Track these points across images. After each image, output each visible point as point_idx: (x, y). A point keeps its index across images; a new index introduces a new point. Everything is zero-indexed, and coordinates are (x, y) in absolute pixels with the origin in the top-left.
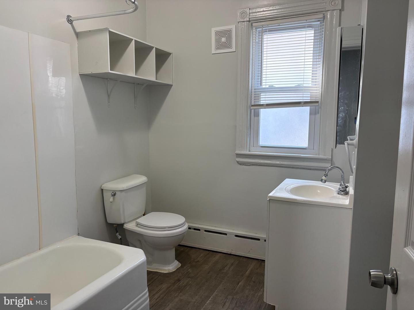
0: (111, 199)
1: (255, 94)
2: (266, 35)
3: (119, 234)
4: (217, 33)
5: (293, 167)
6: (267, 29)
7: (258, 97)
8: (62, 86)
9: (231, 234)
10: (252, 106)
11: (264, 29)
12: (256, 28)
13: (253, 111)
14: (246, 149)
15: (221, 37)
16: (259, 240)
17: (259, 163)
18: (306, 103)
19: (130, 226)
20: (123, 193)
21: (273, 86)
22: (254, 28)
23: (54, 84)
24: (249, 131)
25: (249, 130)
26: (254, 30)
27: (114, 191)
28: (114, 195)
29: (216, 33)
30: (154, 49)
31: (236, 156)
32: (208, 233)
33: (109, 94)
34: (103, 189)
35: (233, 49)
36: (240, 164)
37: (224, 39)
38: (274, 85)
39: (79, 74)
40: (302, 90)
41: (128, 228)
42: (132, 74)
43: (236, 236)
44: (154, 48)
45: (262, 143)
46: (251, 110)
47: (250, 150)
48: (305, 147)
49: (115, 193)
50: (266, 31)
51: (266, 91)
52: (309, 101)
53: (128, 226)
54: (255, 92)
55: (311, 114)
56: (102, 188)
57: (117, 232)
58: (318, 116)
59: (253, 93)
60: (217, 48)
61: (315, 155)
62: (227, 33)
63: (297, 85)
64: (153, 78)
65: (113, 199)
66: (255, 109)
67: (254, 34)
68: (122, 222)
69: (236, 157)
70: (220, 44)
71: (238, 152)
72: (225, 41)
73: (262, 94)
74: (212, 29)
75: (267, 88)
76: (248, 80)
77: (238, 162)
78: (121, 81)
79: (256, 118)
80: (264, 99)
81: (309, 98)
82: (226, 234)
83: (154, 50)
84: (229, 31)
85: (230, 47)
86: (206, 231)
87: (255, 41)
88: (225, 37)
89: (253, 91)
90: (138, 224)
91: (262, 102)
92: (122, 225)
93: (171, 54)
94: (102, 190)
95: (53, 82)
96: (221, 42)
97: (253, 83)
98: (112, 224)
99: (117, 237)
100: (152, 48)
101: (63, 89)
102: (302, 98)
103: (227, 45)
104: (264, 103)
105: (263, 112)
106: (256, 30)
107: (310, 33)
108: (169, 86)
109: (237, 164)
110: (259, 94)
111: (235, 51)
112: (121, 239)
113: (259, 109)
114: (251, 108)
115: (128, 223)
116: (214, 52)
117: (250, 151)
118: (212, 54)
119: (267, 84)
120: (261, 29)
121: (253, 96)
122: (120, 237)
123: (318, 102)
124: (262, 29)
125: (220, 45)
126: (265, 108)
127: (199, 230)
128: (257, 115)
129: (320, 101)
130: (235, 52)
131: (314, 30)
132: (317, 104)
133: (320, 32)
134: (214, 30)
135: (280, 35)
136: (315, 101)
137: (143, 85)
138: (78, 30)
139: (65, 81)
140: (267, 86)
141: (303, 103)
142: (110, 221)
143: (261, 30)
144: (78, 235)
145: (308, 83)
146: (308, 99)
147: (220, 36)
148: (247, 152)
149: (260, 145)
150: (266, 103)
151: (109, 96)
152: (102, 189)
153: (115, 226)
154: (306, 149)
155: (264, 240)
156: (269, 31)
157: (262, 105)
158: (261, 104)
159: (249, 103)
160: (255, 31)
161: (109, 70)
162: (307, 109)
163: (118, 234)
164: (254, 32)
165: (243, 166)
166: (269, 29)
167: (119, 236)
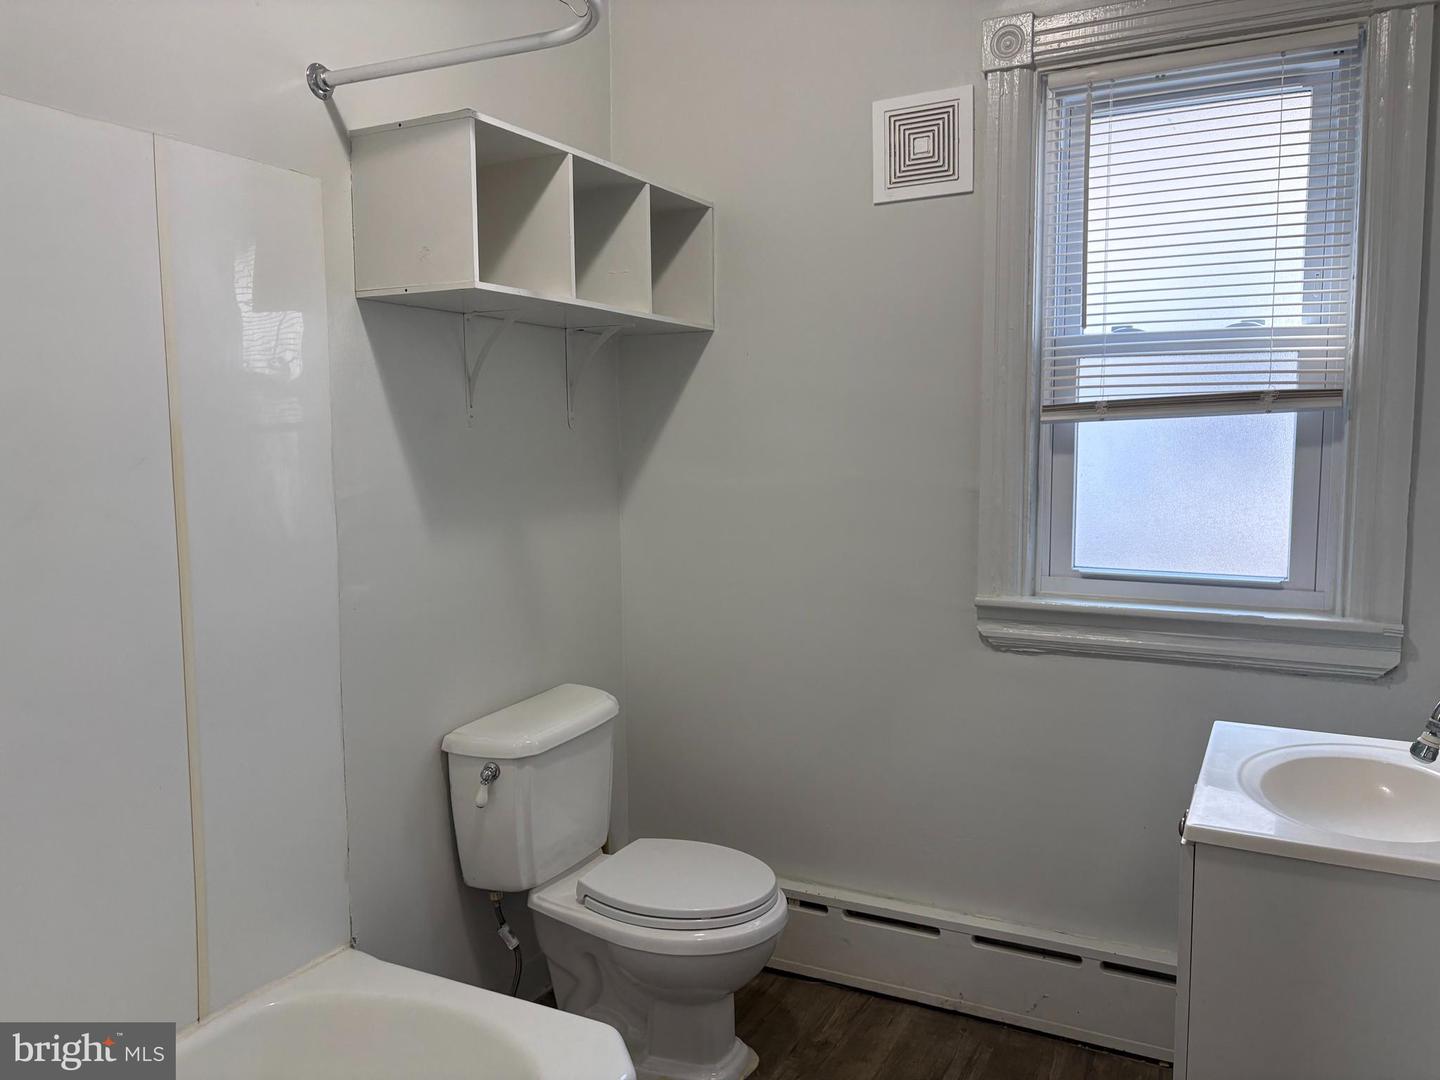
0: (482, 796)
1: (1055, 363)
2: (1107, 119)
3: (510, 932)
4: (896, 120)
5: (1226, 665)
6: (1107, 97)
7: (1067, 375)
8: (292, 347)
9: (958, 929)
10: (1048, 409)
11: (1095, 94)
12: (1058, 94)
13: (1045, 429)
14: (1022, 585)
15: (912, 137)
16: (1077, 959)
17: (1076, 645)
18: (1281, 399)
19: (556, 900)
20: (528, 768)
21: (1129, 329)
22: (1050, 95)
23: (260, 342)
24: (1034, 510)
25: (1034, 505)
26: (1049, 102)
27: (492, 760)
28: (492, 777)
29: (893, 119)
30: (646, 191)
31: (976, 616)
32: (862, 922)
33: (471, 371)
34: (447, 754)
35: (965, 183)
36: (997, 648)
37: (923, 145)
38: (1135, 326)
39: (357, 299)
40: (1266, 343)
41: (548, 910)
42: (562, 292)
43: (979, 939)
44: (647, 187)
45: (1085, 559)
46: (1039, 424)
47: (1038, 590)
48: (1278, 581)
49: (498, 769)
50: (1106, 105)
51: (1102, 347)
52: (1294, 387)
53: (548, 901)
54: (1055, 353)
55: (1301, 441)
56: (444, 748)
57: (502, 924)
58: (1337, 452)
59: (1048, 358)
60: (893, 180)
61: (1323, 613)
62: (939, 120)
63: (1238, 321)
64: (640, 307)
65: (490, 792)
66: (1053, 423)
67: (1049, 117)
68: (525, 886)
69: (979, 619)
70: (908, 163)
71: (984, 598)
72: (928, 152)
73: (1083, 362)
74: (874, 104)
75: (1110, 338)
76: (1028, 306)
77: (984, 639)
78: (516, 322)
79: (1058, 458)
80: (1094, 381)
81: (1294, 377)
82: (935, 931)
83: (646, 193)
84: (948, 111)
85: (949, 172)
86: (851, 913)
87: (1054, 148)
88: (931, 134)
89: (1048, 348)
90: (586, 897)
91: (1085, 396)
92: (525, 895)
93: (707, 208)
94: (445, 756)
95: (254, 334)
96: (912, 157)
97: (1047, 316)
98: (485, 893)
99: (502, 942)
100: (634, 187)
101: (294, 358)
102: (1265, 378)
103: (940, 166)
104: (1100, 399)
105: (1089, 434)
106: (1058, 102)
107: (1297, 108)
108: (699, 337)
109: (982, 645)
110: (1073, 362)
111: (971, 189)
112: (517, 949)
113: (1073, 421)
114: (1042, 419)
115: (545, 887)
116: (881, 194)
117: (1034, 594)
118: (876, 204)
119: (1110, 319)
120: (1083, 96)
121: (1047, 369)
122: (513, 943)
123: (1338, 393)
124: (1089, 96)
125: (906, 170)
126: (1102, 420)
127: (824, 908)
128: (1065, 446)
129: (1347, 388)
130: (971, 193)
131: (1310, 93)
132: (1334, 403)
133: (1343, 101)
134: (880, 110)
135: (1163, 120)
136: (1322, 387)
137: (600, 334)
138: (353, 124)
139: (302, 330)
140: (1108, 330)
141: (1269, 399)
142: (475, 878)
143: (1084, 101)
144: (352, 947)
145: (1291, 315)
146: (1289, 382)
147: (907, 133)
148: (1027, 601)
149: (1081, 570)
150: (1106, 399)
151: (470, 380)
152: (443, 752)
153: (494, 898)
154: (1282, 589)
155: (1099, 962)
156: (1116, 104)
157: (1090, 407)
158: (1081, 400)
159: (1032, 397)
160: (1055, 105)
161: (477, 279)
162: (1285, 424)
163: (505, 929)
164: (1049, 112)
165: (1009, 656)
166: (1115, 96)
167: (510, 936)
